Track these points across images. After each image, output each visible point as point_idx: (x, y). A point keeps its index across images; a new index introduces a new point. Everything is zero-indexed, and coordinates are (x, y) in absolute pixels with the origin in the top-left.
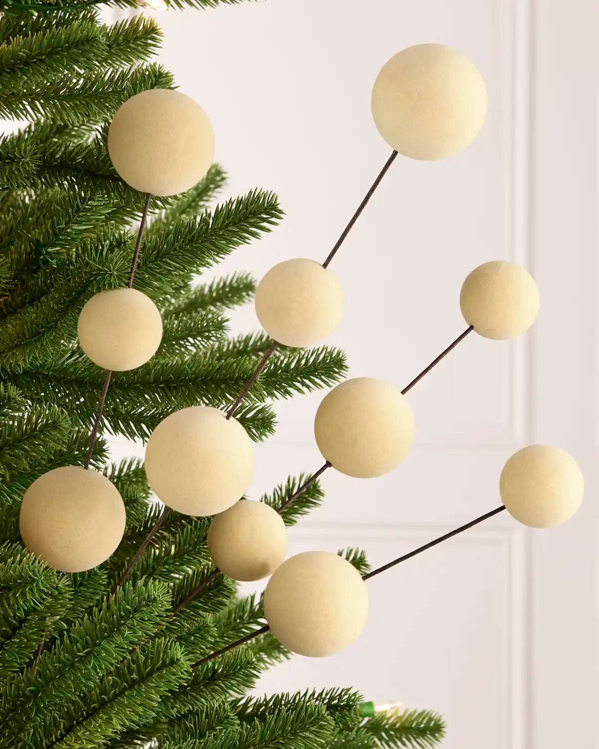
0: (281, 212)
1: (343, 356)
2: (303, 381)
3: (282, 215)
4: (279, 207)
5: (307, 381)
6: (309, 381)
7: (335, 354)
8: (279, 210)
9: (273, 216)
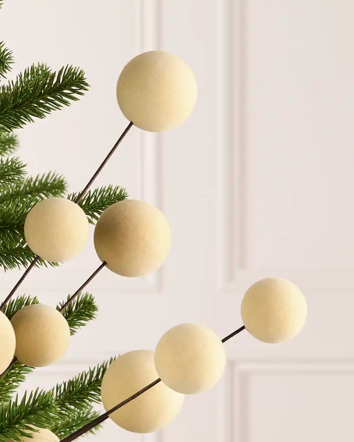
0: (87, 85)
1: (124, 194)
2: (93, 214)
3: (86, 87)
4: (86, 81)
5: (96, 214)
6: (98, 213)
7: (118, 192)
8: (86, 83)
9: (81, 88)
